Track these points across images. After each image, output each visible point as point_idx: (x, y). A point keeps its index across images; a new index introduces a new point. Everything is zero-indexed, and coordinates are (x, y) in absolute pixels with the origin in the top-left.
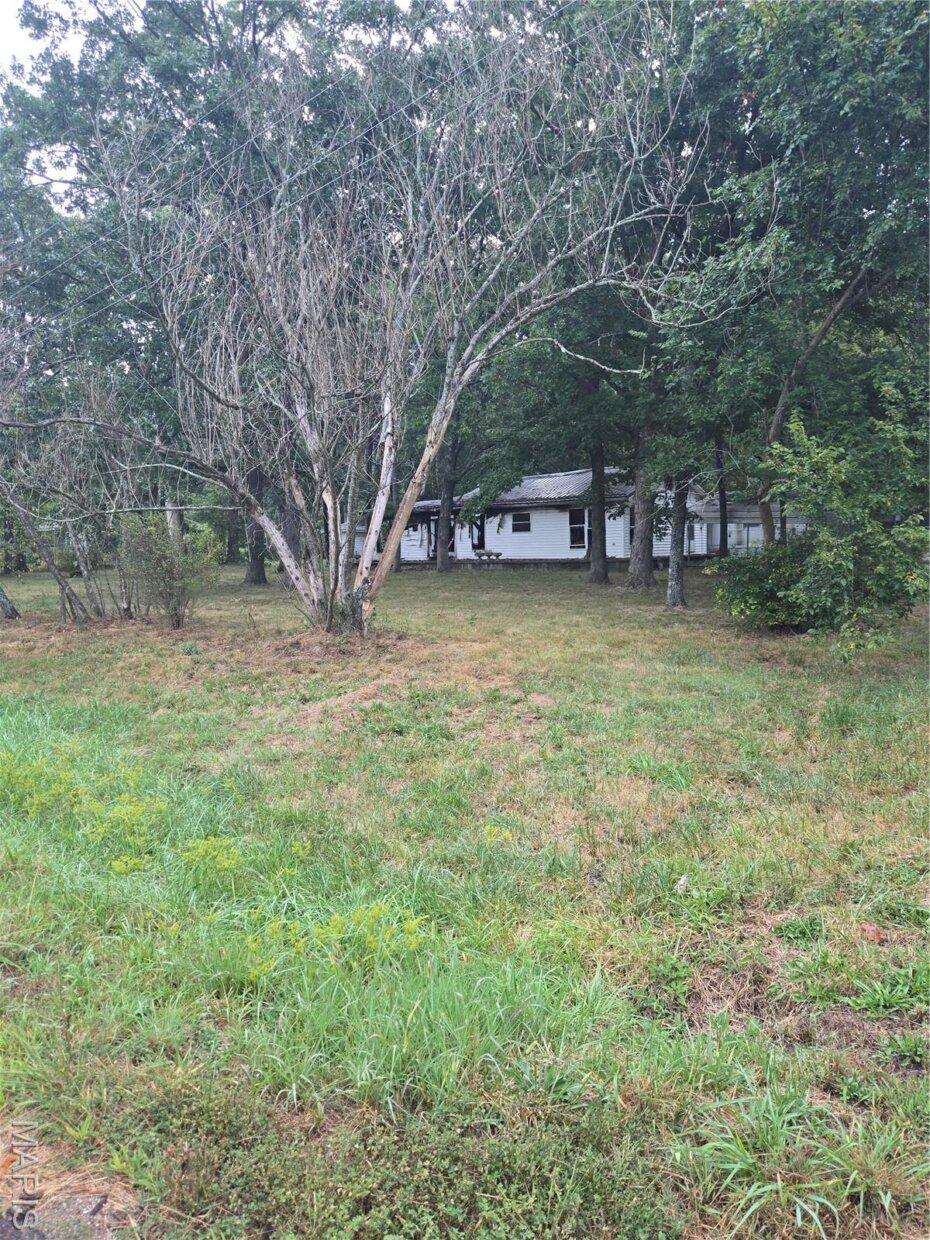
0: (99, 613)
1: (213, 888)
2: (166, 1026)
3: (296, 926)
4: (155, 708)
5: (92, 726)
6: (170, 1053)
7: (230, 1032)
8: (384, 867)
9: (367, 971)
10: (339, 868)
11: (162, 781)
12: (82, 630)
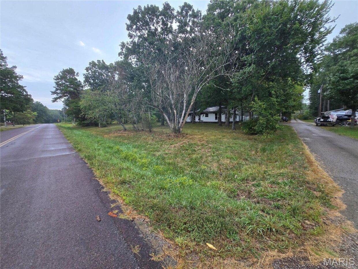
0: (138, 129)
1: (158, 173)
2: (153, 193)
3: (172, 180)
4: (148, 145)
5: (138, 147)
6: (153, 198)
7: (163, 196)
8: (185, 172)
9: (184, 187)
10: (178, 171)
11: (149, 156)
12: (136, 132)
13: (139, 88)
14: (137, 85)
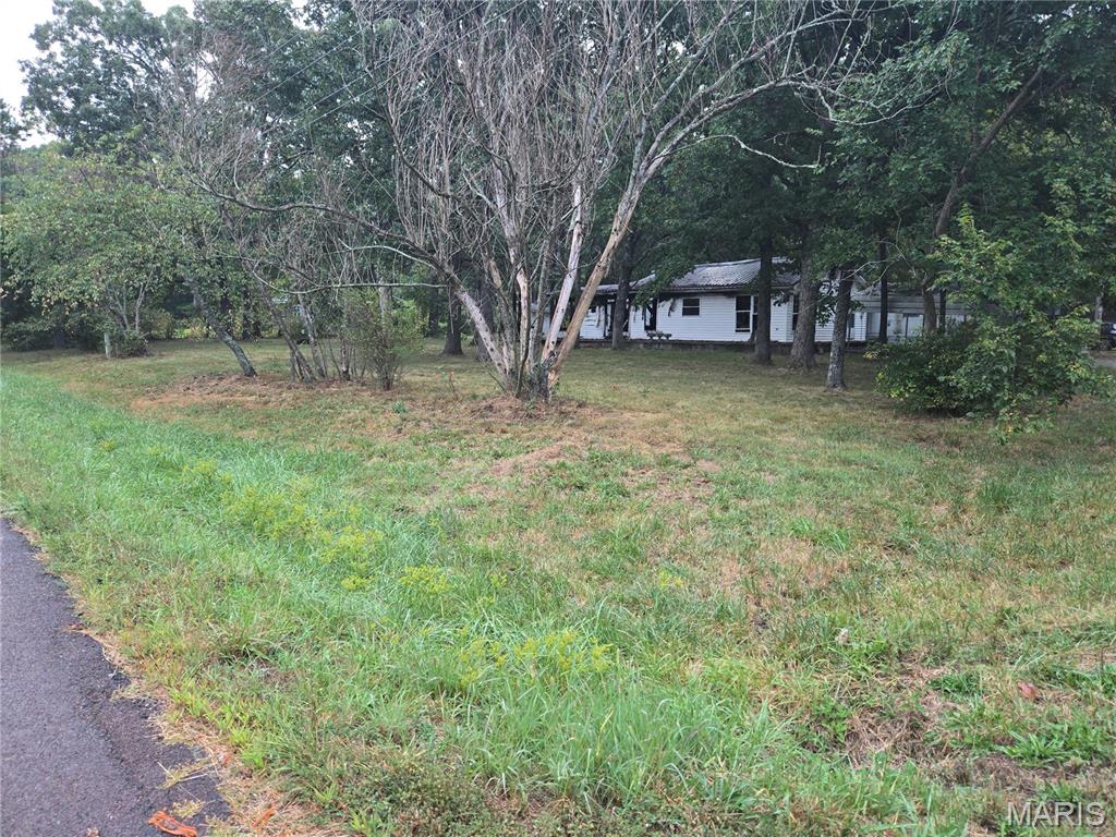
0: (322, 375)
1: (425, 608)
2: (392, 716)
3: (497, 646)
4: (370, 457)
5: (318, 469)
6: (397, 740)
7: (447, 726)
8: (568, 602)
9: (562, 682)
10: (529, 598)
11: (378, 518)
12: (308, 388)
13: (327, 149)
14: (315, 131)
